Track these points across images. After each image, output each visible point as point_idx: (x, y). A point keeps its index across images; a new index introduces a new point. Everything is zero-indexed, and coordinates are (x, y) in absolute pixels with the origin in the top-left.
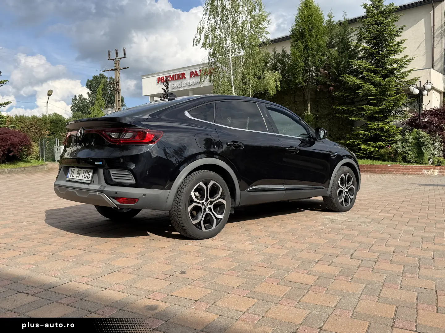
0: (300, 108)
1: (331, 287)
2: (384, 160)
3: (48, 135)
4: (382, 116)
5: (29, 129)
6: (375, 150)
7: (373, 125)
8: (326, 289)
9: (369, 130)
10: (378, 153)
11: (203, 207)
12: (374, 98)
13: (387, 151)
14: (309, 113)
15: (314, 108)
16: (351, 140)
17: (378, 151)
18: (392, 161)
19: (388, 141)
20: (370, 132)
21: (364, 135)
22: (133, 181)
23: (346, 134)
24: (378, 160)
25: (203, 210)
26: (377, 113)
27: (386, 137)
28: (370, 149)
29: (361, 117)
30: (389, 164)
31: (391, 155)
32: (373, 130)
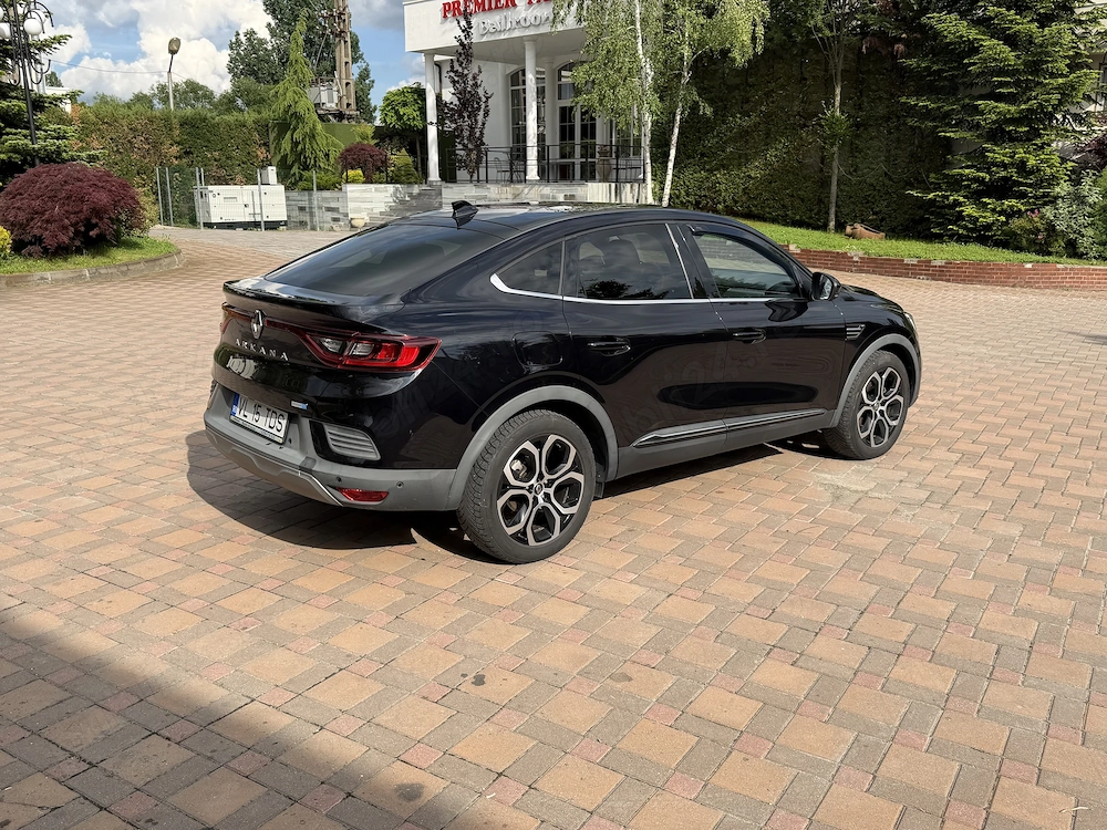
0: (815, 97)
1: (781, 740)
2: (1019, 249)
3: (176, 158)
4: (1026, 129)
5: (129, 141)
6: (997, 220)
7: (998, 153)
8: (771, 744)
9: (987, 166)
10: (1005, 228)
11: (530, 497)
12: (1009, 79)
13: (1029, 226)
14: (838, 114)
15: (851, 99)
16: (940, 189)
17: (1007, 223)
18: (1038, 253)
19: (1036, 197)
20: (989, 172)
21: (976, 180)
22: (375, 456)
23: (928, 171)
24: (1003, 248)
25: (531, 501)
26: (1013, 121)
27: (1030, 186)
28: (985, 217)
29: (970, 130)
30: (1029, 261)
31: (1036, 235)
32: (998, 166)
